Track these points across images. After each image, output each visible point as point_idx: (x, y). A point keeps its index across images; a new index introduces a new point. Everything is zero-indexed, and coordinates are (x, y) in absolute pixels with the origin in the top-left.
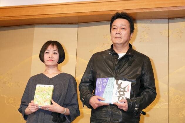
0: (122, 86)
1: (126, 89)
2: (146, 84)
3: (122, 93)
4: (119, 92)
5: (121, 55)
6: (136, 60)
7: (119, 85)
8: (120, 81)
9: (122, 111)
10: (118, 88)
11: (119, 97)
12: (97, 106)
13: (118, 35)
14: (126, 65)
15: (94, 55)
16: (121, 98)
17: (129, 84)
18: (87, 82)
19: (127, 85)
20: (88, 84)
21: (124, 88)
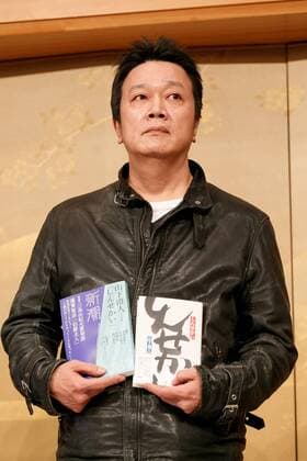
0: (170, 319)
1: (186, 331)
3: (170, 345)
4: (160, 341)
7: (159, 317)
8: (159, 303)
10: (155, 328)
11: (161, 360)
13: (157, 123)
15: (55, 210)
16: (167, 363)
17: (195, 308)
18: (32, 316)
19: (187, 313)
20: (36, 323)
21: (178, 327)
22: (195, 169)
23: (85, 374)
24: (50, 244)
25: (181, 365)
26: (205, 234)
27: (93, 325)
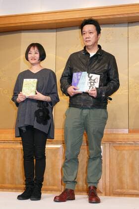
0: (93, 78)
1: (96, 81)
2: (111, 77)
3: (92, 84)
4: (90, 83)
5: (92, 54)
6: (104, 58)
7: (90, 78)
8: (91, 75)
9: (93, 97)
10: (89, 80)
11: (90, 87)
12: (73, 94)
14: (96, 62)
16: (91, 87)
18: (66, 76)
19: (96, 77)
20: (67, 78)
21: (94, 80)
22: (99, 46)
23: (75, 89)
24: (69, 62)
25: (94, 88)
26: (100, 60)
27: (78, 80)
